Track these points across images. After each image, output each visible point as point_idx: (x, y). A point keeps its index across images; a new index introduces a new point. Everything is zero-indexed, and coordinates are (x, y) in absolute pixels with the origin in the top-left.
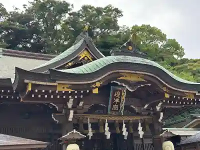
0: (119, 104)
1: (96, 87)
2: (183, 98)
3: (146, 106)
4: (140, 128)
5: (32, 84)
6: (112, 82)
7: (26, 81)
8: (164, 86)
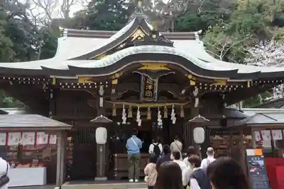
0: (152, 90)
1: (116, 78)
2: (211, 85)
3: (183, 92)
4: (173, 114)
5: (56, 79)
7: (51, 77)
8: (190, 73)
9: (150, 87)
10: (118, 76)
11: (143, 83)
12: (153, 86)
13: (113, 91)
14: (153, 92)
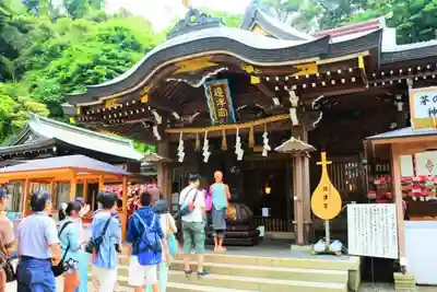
1: (145, 94)
2: (287, 78)
5: (82, 107)
6: (168, 80)
8: (248, 64)
9: (221, 102)
10: (147, 90)
11: (209, 97)
12: (226, 100)
13: (176, 116)
14: (227, 108)
